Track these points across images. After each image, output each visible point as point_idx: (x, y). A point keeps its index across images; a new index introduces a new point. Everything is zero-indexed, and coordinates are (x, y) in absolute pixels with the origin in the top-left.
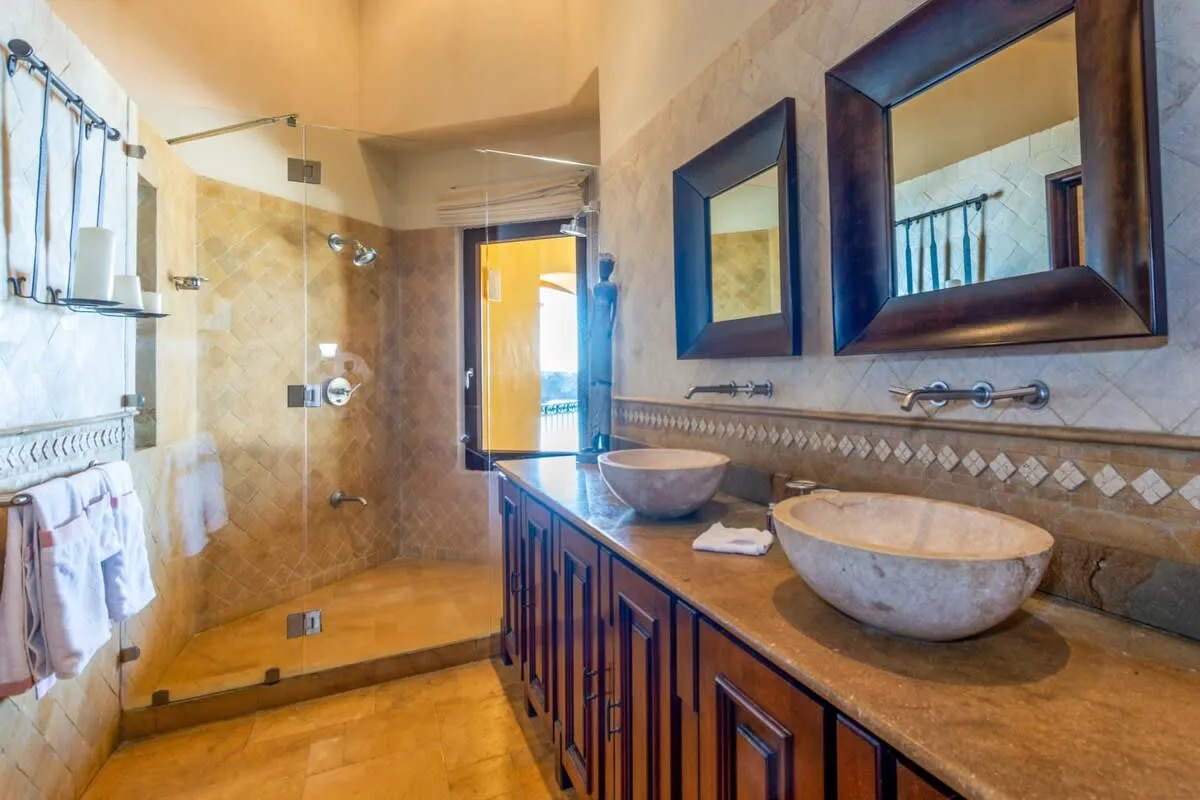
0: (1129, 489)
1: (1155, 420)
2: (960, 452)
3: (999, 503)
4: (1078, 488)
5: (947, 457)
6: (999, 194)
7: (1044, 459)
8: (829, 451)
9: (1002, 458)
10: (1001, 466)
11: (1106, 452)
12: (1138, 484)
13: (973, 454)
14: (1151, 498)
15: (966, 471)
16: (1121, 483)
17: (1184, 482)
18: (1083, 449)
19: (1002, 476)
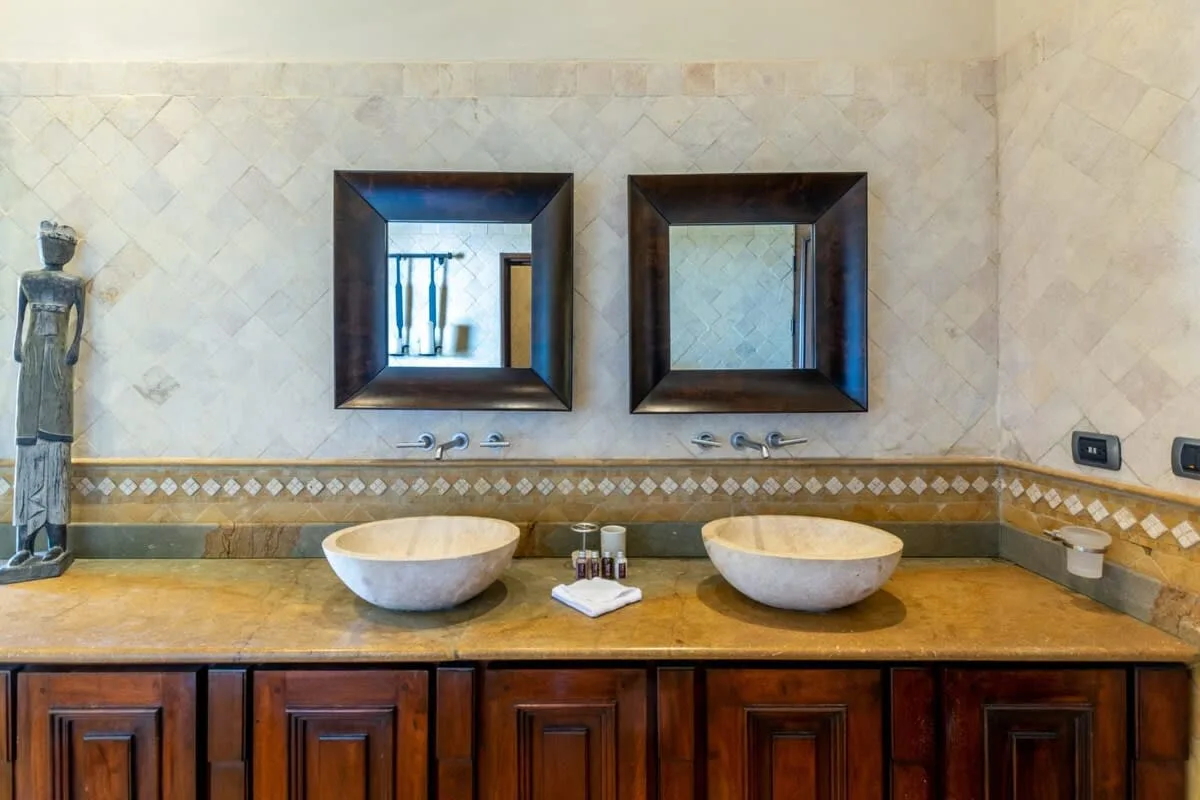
0: (824, 488)
1: (838, 452)
2: (719, 480)
3: (748, 508)
4: (798, 492)
5: (709, 485)
6: (460, 256)
7: (777, 477)
8: (586, 493)
9: (751, 481)
10: (750, 485)
11: (813, 471)
12: (829, 485)
13: (730, 480)
14: (834, 492)
15: (725, 492)
16: (819, 487)
17: (848, 482)
18: (800, 470)
19: (751, 491)
